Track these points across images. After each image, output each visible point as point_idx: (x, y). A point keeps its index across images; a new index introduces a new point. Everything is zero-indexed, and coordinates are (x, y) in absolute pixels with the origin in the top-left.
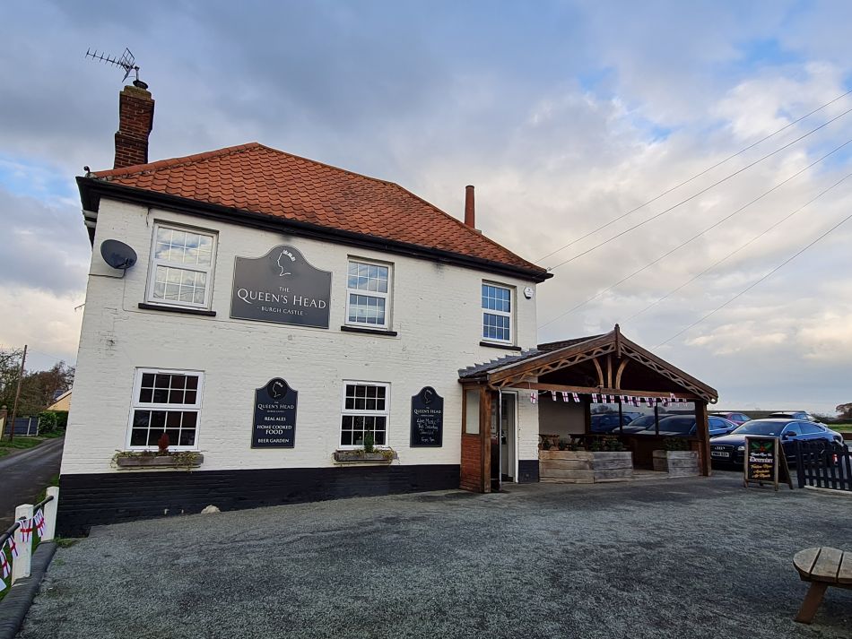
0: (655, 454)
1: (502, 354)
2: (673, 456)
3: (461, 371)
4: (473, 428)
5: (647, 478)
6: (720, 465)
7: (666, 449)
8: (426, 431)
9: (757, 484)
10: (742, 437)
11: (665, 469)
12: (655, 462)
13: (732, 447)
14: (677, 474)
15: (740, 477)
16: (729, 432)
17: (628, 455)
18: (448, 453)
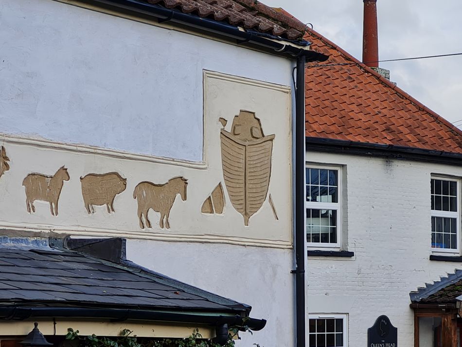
3: (412, 294)
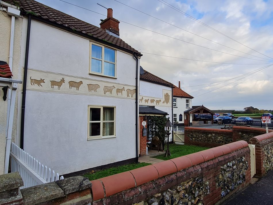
0: (206, 121)
1: (188, 109)
2: (208, 122)
3: (184, 112)
4: (185, 119)
5: (205, 124)
6: (215, 123)
7: (208, 121)
8: (181, 120)
9: (219, 124)
10: (218, 119)
11: (208, 123)
12: (206, 123)
13: (216, 120)
14: (209, 124)
15: (217, 124)
16: (216, 118)
17: (203, 122)
18: (183, 122)
